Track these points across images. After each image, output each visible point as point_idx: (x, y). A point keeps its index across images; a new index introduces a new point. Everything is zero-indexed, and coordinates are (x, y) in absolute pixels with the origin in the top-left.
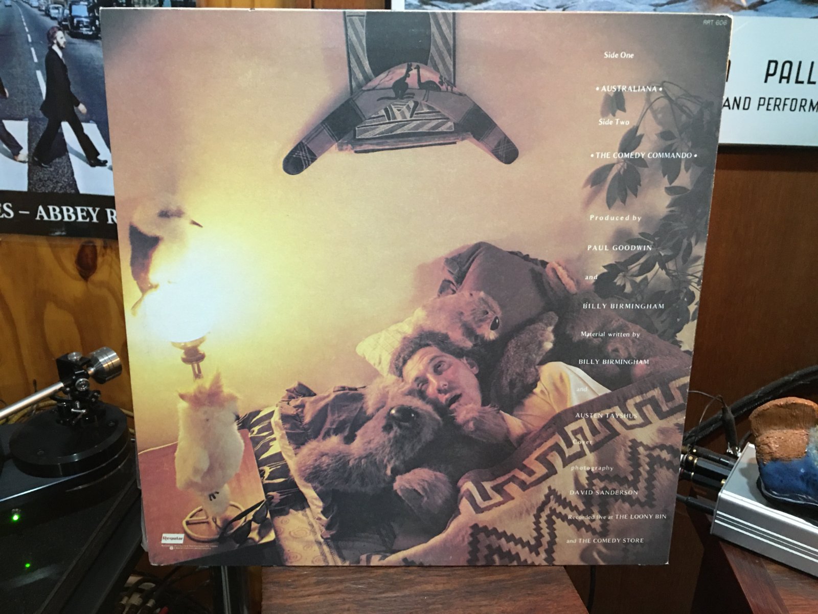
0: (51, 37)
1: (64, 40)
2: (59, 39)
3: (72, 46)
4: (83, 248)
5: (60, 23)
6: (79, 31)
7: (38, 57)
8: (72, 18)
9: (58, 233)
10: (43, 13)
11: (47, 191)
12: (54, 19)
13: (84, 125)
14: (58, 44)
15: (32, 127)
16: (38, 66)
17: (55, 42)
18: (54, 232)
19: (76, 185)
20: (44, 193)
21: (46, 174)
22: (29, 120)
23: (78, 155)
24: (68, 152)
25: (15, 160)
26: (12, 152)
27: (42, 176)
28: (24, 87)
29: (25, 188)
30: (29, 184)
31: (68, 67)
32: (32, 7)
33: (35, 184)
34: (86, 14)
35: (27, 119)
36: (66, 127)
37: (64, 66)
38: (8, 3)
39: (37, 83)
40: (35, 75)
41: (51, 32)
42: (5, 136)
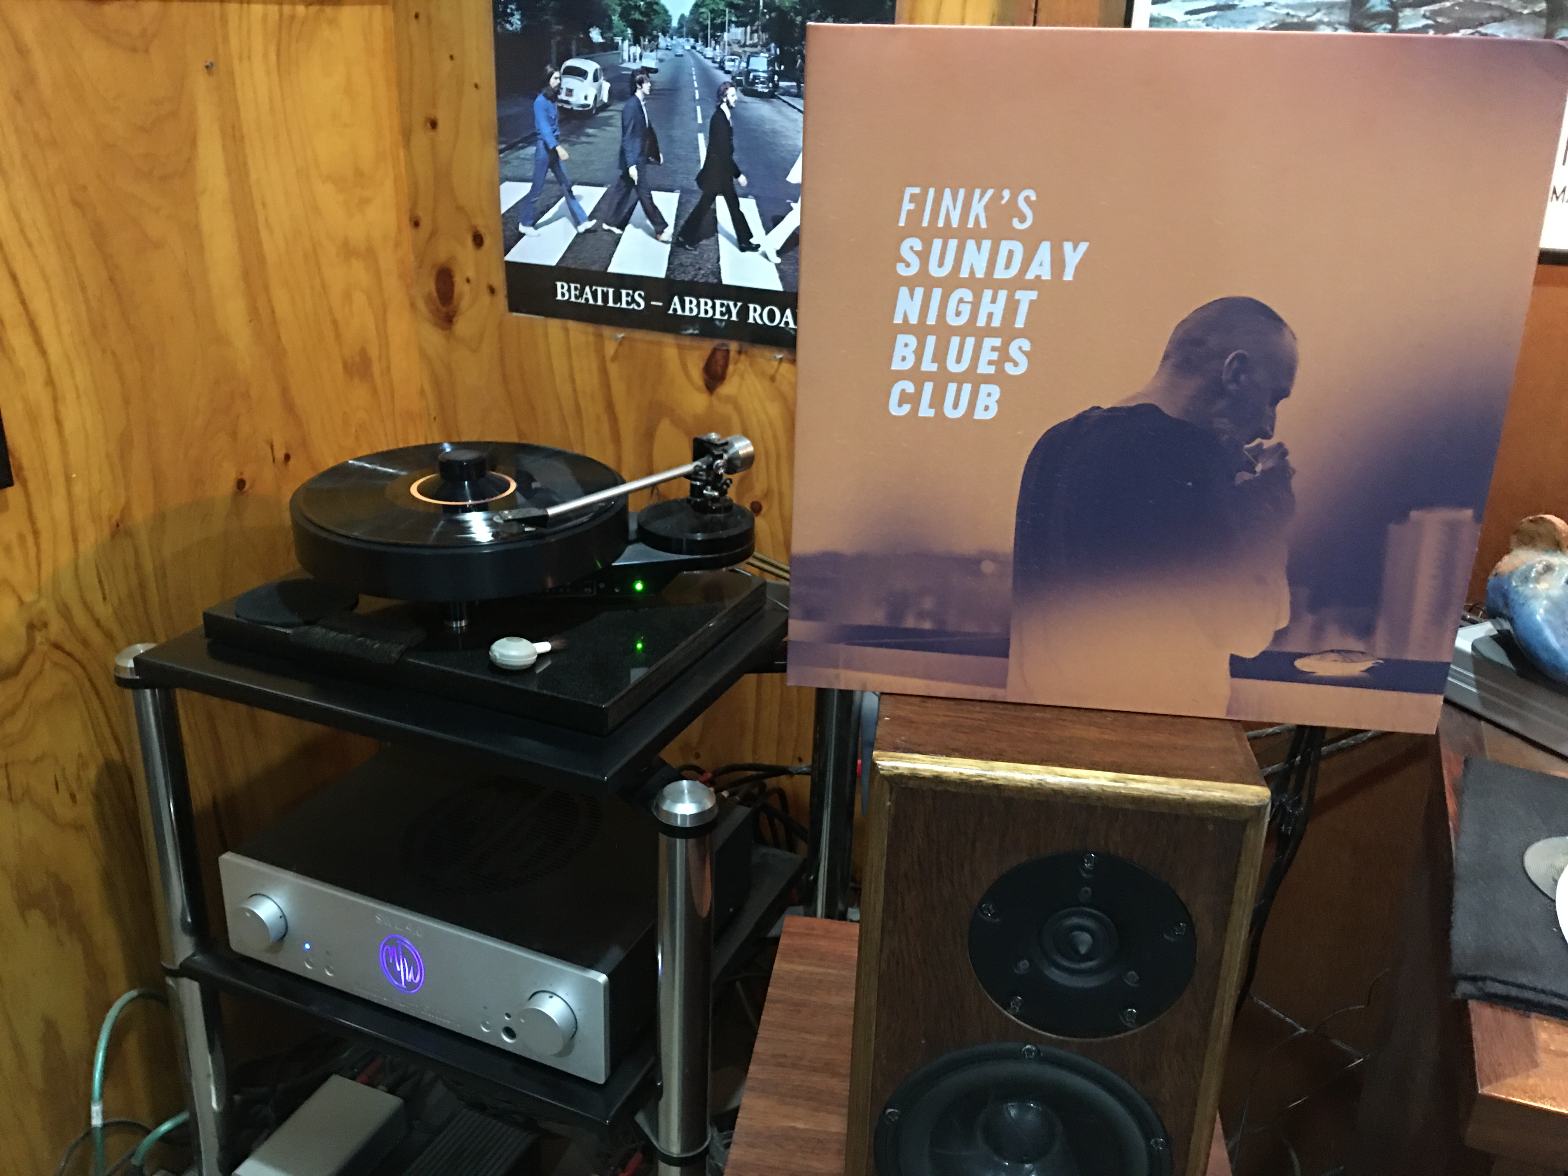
0: (721, 94)
1: (735, 98)
2: (729, 96)
3: (743, 105)
4: (714, 351)
5: (733, 78)
6: (754, 88)
8: (749, 72)
9: (690, 331)
10: (717, 65)
11: (686, 280)
12: (728, 72)
13: (741, 200)
14: (728, 103)
15: (683, 201)
16: (701, 129)
17: (725, 100)
18: (686, 330)
19: (720, 273)
20: (683, 281)
21: (689, 258)
22: (681, 192)
23: (728, 237)
24: (717, 232)
25: (657, 239)
26: (656, 230)
27: (685, 260)
28: (682, 152)
29: (661, 274)
30: (669, 269)
31: (734, 130)
32: (705, 58)
33: (674, 270)
34: (765, 68)
35: (679, 191)
36: (721, 203)
37: (730, 129)
38: (680, 52)
39: (697, 148)
40: (697, 139)
41: (722, 88)
42: (650, 209)
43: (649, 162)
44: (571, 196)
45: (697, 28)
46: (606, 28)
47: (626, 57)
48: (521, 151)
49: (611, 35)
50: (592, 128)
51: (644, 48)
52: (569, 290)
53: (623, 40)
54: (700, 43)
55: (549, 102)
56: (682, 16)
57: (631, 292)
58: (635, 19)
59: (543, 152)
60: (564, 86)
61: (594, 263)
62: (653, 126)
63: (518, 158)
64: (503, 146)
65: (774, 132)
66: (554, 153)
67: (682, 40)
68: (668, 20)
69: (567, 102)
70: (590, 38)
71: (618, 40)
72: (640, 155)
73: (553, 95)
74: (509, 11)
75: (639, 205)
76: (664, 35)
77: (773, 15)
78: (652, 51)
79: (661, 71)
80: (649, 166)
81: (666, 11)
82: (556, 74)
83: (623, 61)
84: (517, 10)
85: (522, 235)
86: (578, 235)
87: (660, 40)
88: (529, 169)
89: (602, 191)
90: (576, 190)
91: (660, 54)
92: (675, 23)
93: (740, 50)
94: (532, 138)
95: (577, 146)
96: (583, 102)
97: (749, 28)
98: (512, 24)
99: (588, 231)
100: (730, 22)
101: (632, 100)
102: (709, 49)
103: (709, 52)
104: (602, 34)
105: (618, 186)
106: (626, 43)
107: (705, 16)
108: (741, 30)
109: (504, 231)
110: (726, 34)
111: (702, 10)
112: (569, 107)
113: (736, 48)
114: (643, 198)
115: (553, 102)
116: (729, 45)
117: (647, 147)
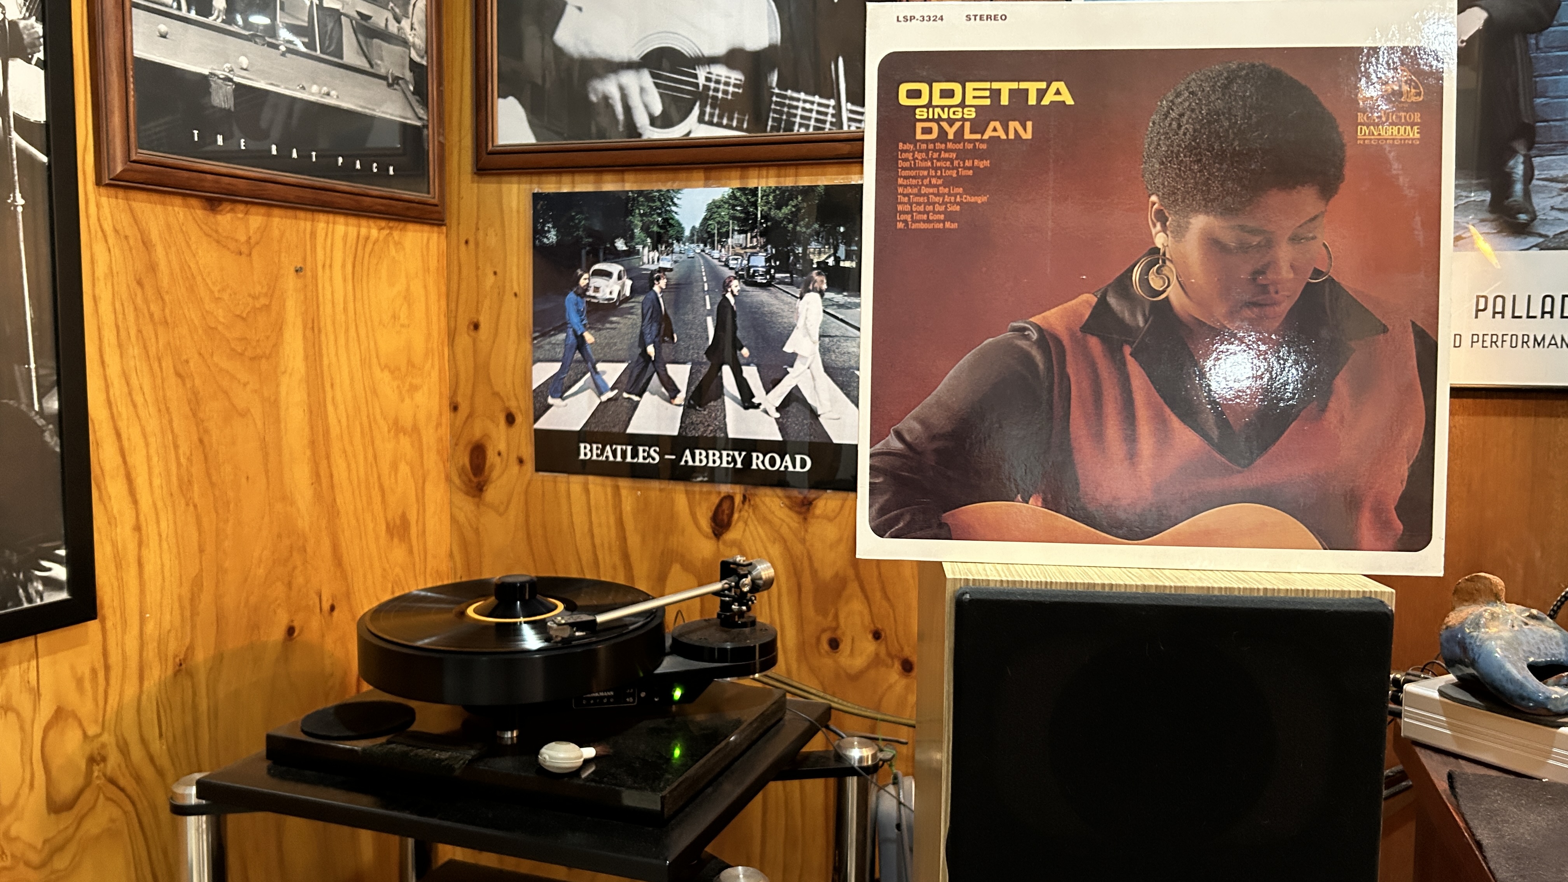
0: (726, 286)
1: (739, 288)
2: (733, 287)
3: (745, 293)
5: (736, 273)
6: (754, 280)
7: (711, 305)
8: (749, 268)
9: (700, 480)
10: (723, 263)
11: (697, 435)
12: (732, 269)
13: (744, 368)
14: (732, 292)
15: (693, 371)
16: (709, 313)
17: (729, 290)
18: (696, 478)
19: (726, 429)
20: (693, 437)
21: (699, 417)
22: (692, 364)
24: (724, 395)
25: (671, 403)
26: (670, 396)
27: (694, 419)
28: (693, 332)
29: (674, 432)
30: (681, 428)
31: (738, 313)
32: (713, 258)
33: (686, 428)
34: (764, 264)
35: (690, 363)
36: (727, 371)
37: (734, 314)
38: (691, 255)
39: (706, 329)
40: (705, 321)
41: (727, 281)
42: (665, 379)
43: (664, 341)
44: (595, 372)
45: (706, 236)
46: (629, 238)
47: (646, 260)
48: (552, 338)
49: (633, 244)
50: (615, 316)
51: (661, 253)
52: (591, 450)
53: (643, 248)
54: (708, 247)
55: (579, 298)
56: (694, 227)
57: (647, 448)
58: (653, 232)
59: (572, 337)
60: (592, 285)
61: (614, 427)
62: (669, 312)
63: (549, 343)
64: (537, 334)
65: (772, 313)
66: (581, 339)
67: (692, 246)
68: (682, 230)
69: (594, 297)
70: (615, 248)
71: (640, 247)
72: (656, 337)
73: (583, 293)
74: (546, 229)
75: (655, 375)
76: (678, 241)
77: (769, 224)
78: (668, 255)
79: (675, 270)
80: (664, 345)
81: (680, 225)
82: (586, 276)
83: (644, 264)
84: (553, 227)
85: (550, 406)
86: (601, 403)
87: (674, 246)
88: (560, 352)
89: (624, 366)
90: (600, 366)
91: (675, 257)
92: (687, 233)
93: (742, 252)
94: (562, 327)
95: (602, 332)
96: (608, 296)
97: (749, 235)
98: (548, 239)
99: (609, 400)
100: (734, 230)
101: (652, 293)
102: (715, 251)
103: (716, 254)
104: (626, 244)
105: (637, 361)
106: (646, 249)
107: (712, 227)
108: (743, 236)
109: (534, 404)
110: (730, 240)
111: (710, 222)
112: (595, 301)
113: (738, 250)
114: (660, 371)
115: (582, 298)
116: (733, 248)
117: (662, 330)
